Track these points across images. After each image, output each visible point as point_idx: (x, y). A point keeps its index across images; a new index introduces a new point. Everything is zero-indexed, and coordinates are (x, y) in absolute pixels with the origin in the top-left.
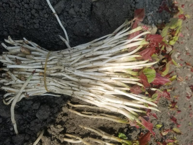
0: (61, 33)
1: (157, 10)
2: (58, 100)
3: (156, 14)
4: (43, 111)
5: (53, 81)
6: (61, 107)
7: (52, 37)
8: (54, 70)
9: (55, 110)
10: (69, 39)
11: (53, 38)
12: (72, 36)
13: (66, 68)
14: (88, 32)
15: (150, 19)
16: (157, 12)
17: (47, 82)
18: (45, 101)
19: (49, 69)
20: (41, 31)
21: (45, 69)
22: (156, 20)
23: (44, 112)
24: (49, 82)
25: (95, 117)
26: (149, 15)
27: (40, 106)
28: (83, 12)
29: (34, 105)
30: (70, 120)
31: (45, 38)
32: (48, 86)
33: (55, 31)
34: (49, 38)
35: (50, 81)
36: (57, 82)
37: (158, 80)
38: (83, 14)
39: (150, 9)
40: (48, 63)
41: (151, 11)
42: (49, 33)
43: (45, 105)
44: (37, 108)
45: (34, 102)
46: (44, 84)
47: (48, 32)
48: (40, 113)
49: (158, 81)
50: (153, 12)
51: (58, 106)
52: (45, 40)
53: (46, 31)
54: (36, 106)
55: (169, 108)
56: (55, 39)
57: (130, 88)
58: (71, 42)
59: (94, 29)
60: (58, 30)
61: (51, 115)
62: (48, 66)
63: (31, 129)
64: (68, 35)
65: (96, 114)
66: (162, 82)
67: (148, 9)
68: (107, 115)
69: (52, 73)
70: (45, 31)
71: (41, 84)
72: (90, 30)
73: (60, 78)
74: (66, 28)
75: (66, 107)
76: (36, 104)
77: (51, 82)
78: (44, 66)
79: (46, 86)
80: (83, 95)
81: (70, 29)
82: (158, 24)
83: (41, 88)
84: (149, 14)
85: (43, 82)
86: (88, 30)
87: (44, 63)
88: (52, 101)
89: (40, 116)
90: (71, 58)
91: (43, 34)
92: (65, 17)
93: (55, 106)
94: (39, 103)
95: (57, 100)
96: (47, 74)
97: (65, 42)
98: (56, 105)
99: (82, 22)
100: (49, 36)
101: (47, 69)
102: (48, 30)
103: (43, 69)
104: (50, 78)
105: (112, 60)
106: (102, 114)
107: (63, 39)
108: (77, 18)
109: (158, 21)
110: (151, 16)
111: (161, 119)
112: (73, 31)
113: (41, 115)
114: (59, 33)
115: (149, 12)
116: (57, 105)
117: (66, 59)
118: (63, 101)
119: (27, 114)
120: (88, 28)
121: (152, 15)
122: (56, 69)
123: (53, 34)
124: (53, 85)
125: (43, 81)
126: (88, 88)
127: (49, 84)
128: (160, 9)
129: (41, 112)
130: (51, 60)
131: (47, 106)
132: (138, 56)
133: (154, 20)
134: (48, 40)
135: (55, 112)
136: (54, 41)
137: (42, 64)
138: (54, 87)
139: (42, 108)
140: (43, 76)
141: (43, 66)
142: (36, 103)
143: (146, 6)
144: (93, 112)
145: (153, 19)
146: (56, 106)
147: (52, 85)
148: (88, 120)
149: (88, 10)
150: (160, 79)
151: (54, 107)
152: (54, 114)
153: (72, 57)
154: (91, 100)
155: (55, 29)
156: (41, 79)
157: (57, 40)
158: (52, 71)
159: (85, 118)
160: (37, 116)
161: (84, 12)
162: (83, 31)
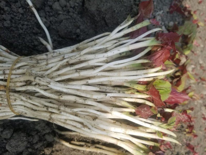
0: (41, 35)
1: (168, 10)
2: (39, 125)
3: (166, 14)
4: (16, 141)
5: (19, 98)
6: (43, 134)
7: (28, 39)
8: (21, 82)
9: (34, 140)
10: (53, 43)
11: (30, 41)
12: (56, 38)
13: (37, 78)
14: (78, 33)
15: (159, 20)
16: (168, 12)
17: (11, 101)
18: (21, 127)
19: (14, 80)
20: (14, 31)
21: (8, 80)
22: (166, 22)
23: (18, 142)
24: (15, 100)
25: (88, 150)
26: (159, 15)
27: (13, 134)
28: (71, 7)
29: (4, 133)
30: (56, 152)
31: (20, 41)
32: (15, 106)
33: (34, 31)
34: (24, 40)
35: (16, 98)
36: (26, 100)
37: (174, 97)
38: (71, 10)
39: (158, 8)
40: (14, 72)
41: (160, 10)
42: (25, 34)
43: (20, 132)
44: (9, 136)
45: (5, 129)
46: (7, 103)
47: (23, 32)
48: (11, 143)
49: (174, 99)
50: (162, 11)
51: (39, 134)
52: (19, 43)
53: (21, 31)
54: (7, 134)
55: (185, 133)
56: (33, 42)
57: (134, 109)
58: (55, 46)
59: (86, 30)
60: (37, 29)
61: (29, 146)
62: (13, 77)
64: (51, 37)
65: (89, 145)
66: (179, 99)
67: (157, 8)
68: (104, 147)
69: (17, 87)
70: (19, 31)
71: (3, 103)
72: (81, 31)
73: (32, 94)
74: (48, 28)
75: (51, 135)
76: (7, 132)
77: (17, 101)
78: (7, 76)
79: (10, 106)
80: (65, 120)
81: (54, 29)
82: (169, 27)
83: (4, 109)
84: (158, 13)
85: (6, 100)
86: (78, 31)
87: (7, 72)
88: (32, 126)
89: (12, 148)
90: (47, 65)
91: (16, 35)
92: (47, 13)
93: (35, 134)
94: (12, 130)
95: (37, 125)
96: (10, 88)
97: (46, 46)
98: (36, 132)
99: (70, 20)
100: (24, 38)
101: (11, 81)
102: (24, 30)
103: (6, 80)
104: (16, 95)
105: (109, 67)
106: (98, 146)
107: (44, 42)
108: (64, 14)
109: (169, 23)
110: (160, 16)
111: (176, 147)
112: (58, 32)
113: (14, 147)
114: (39, 35)
115: (158, 12)
116: (38, 131)
117: (41, 66)
118: (46, 127)
120: (78, 28)
121: (162, 15)
122: (24, 81)
123: (31, 35)
124: (22, 105)
125: (6, 98)
126: (72, 110)
127: (15, 103)
128: (171, 9)
129: (13, 142)
130: (19, 68)
131: (22, 134)
132: (145, 61)
133: (164, 22)
134: (24, 43)
135: (35, 141)
136: (32, 45)
137: (4, 74)
138: (23, 107)
139: (15, 136)
140: (5, 91)
141: (5, 76)
142: (7, 130)
143: (153, 3)
144: (86, 142)
145: (162, 20)
146: (37, 134)
147: (19, 105)
148: (79, 153)
149: (77, 5)
150: (176, 95)
151: (33, 134)
152: (33, 144)
153: (50, 64)
154: (78, 127)
155: (34, 29)
156: (2, 96)
157: (36, 43)
158: (19, 84)
159: (74, 150)
160: (8, 148)
161: (73, 6)
162: (71, 32)
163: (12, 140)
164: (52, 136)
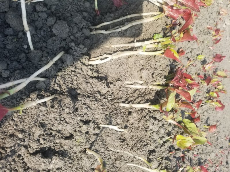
4: (60, 26)
6: (81, 27)
9: (74, 30)
27: (56, 22)
29: (49, 20)
43: (62, 20)
44: (53, 22)
48: (57, 27)
51: (77, 26)
55: (212, 36)
63: (49, 47)
76: (51, 18)
93: (74, 25)
113: (59, 30)
119: (42, 31)
152: (74, 34)
163: (56, 25)
164: (88, 31)
